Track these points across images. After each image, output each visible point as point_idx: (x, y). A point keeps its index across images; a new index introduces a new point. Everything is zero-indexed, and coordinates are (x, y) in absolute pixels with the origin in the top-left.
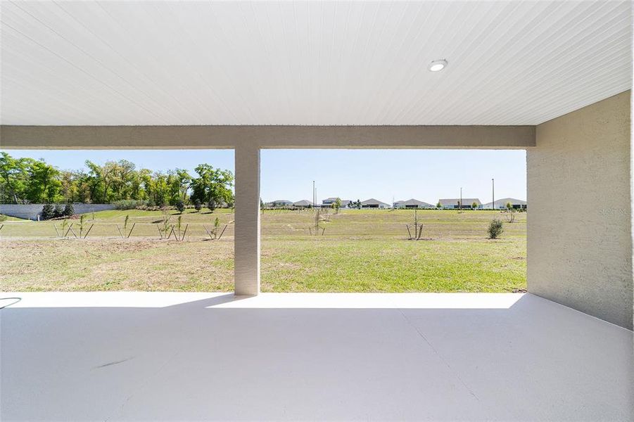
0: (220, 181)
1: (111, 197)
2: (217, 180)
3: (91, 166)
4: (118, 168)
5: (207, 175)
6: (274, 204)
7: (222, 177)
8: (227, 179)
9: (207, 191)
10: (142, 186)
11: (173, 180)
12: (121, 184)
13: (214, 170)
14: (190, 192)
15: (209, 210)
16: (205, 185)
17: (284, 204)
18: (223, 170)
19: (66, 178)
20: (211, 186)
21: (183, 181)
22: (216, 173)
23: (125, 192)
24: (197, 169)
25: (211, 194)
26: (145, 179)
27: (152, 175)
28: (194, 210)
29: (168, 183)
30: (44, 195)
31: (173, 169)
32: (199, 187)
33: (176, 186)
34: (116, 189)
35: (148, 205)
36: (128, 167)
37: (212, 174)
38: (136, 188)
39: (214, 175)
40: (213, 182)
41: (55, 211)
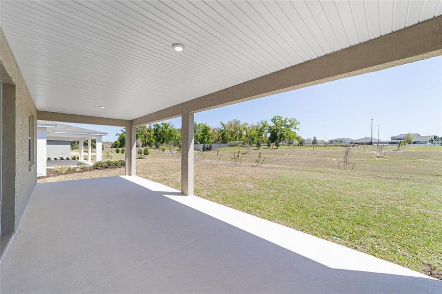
0: (288, 127)
1: (230, 139)
2: (285, 126)
3: (222, 124)
4: (233, 123)
5: (278, 123)
6: (331, 142)
7: (289, 124)
8: (292, 125)
9: (278, 134)
10: (244, 133)
11: (259, 128)
12: (234, 133)
13: (283, 119)
14: (269, 135)
15: (276, 147)
16: (278, 130)
17: (341, 141)
18: (290, 118)
19: (214, 131)
20: (282, 130)
21: (265, 128)
22: (285, 121)
23: (236, 137)
24: (272, 120)
25: (281, 136)
26: (245, 129)
27: (249, 126)
28: (267, 147)
29: (257, 130)
30: (206, 140)
31: (260, 122)
32: (273, 131)
33: (260, 132)
34: (232, 136)
35: (243, 144)
36: (237, 123)
37: (282, 122)
38: (241, 134)
39: (283, 123)
40: (283, 127)
41: (207, 148)
